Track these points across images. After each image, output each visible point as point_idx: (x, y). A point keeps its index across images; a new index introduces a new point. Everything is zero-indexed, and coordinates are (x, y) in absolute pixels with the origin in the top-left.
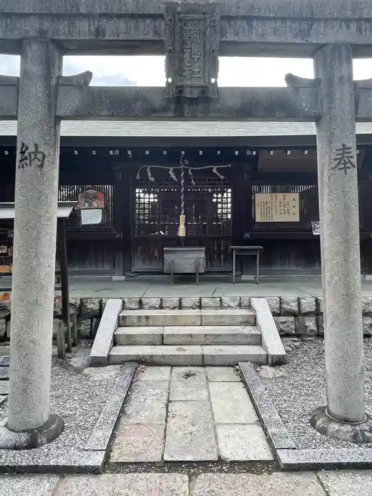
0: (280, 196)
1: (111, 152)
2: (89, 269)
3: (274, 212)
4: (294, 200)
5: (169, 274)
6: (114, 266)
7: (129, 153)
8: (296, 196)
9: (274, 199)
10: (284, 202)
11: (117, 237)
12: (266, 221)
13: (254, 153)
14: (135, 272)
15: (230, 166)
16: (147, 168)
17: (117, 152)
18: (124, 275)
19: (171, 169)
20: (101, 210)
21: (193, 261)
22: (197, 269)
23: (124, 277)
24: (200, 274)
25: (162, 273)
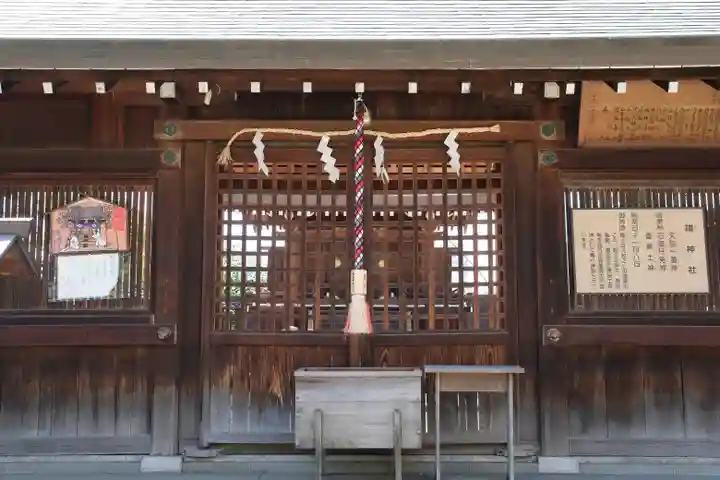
0: (647, 216)
1: (150, 87)
2: (72, 435)
3: (629, 264)
4: (690, 228)
5: (311, 452)
6: (149, 428)
7: (203, 87)
8: (696, 217)
9: (628, 223)
10: (661, 236)
11: (163, 334)
12: (606, 290)
13: (570, 89)
14: (211, 446)
15: (496, 129)
16: (254, 134)
17: (168, 90)
18: (178, 454)
19: (325, 139)
20: (116, 255)
21: (388, 410)
22: (398, 436)
23: (178, 460)
24: (405, 452)
25: (288, 448)
